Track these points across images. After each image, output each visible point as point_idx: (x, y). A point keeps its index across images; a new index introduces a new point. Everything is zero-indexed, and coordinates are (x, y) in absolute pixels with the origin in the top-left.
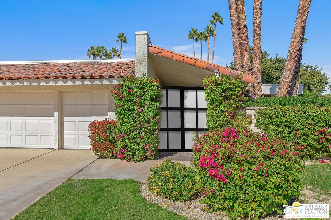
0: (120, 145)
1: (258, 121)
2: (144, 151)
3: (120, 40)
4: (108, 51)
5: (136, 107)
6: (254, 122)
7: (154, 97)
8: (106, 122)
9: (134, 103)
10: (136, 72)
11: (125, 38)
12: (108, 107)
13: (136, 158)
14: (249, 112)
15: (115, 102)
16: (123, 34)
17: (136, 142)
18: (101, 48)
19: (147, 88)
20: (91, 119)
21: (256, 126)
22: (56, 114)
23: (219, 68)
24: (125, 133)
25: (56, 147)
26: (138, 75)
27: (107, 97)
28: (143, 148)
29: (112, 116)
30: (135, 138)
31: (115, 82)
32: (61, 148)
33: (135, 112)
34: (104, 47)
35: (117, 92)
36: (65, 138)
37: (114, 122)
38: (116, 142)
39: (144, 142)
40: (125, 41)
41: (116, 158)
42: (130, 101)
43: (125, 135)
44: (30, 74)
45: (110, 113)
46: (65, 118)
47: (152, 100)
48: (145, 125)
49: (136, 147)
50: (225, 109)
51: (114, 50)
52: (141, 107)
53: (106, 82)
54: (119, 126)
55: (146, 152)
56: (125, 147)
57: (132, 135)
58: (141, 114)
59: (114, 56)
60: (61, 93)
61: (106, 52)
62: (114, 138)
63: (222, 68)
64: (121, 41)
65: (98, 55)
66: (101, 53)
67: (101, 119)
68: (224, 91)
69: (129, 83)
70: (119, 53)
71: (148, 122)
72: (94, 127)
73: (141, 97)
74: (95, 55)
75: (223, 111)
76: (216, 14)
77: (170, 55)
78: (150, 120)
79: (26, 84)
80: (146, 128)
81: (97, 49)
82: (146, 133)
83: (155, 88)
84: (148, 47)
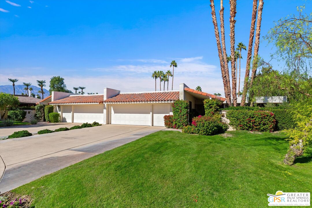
0: (174, 123)
1: (227, 116)
2: (182, 125)
3: (172, 65)
4: (165, 73)
5: (179, 111)
6: (225, 116)
7: (185, 107)
8: (169, 116)
9: (179, 109)
10: (180, 98)
11: (176, 64)
12: (169, 110)
13: (180, 128)
14: (223, 112)
15: (172, 109)
16: (175, 61)
17: (180, 122)
18: (160, 72)
19: (183, 104)
20: (164, 115)
21: (226, 118)
22: (151, 113)
23: (211, 95)
24: (176, 119)
25: (151, 125)
26: (180, 99)
27: (169, 107)
28: (182, 124)
29: (171, 114)
30: (179, 121)
31: (172, 102)
32: (153, 125)
33: (179, 112)
34: (162, 72)
35: (173, 105)
36: (154, 122)
37: (172, 116)
38: (173, 122)
39: (182, 122)
40: (176, 66)
41: (173, 128)
42: (177, 108)
43: (176, 120)
45: (170, 113)
46: (154, 115)
47: (185, 108)
48: (182, 116)
49: (179, 124)
50: (211, 111)
51: (169, 72)
52: (181, 110)
53: (169, 102)
54: (174, 117)
55: (183, 126)
56: (176, 124)
57: (178, 120)
58: (181, 113)
59: (169, 76)
60: (153, 105)
61: (164, 74)
62: (172, 121)
63: (213, 95)
64: (173, 66)
65: (159, 76)
66: (161, 76)
67: (168, 115)
68: (210, 105)
69: (177, 102)
70: (172, 74)
71: (183, 116)
72: (165, 117)
73: (181, 107)
74: (157, 76)
75: (210, 112)
76: (240, 44)
77: (192, 91)
78: (184, 115)
79: (144, 103)
80: (183, 118)
81: (158, 73)
82: (183, 119)
83: (186, 104)
84: (184, 88)
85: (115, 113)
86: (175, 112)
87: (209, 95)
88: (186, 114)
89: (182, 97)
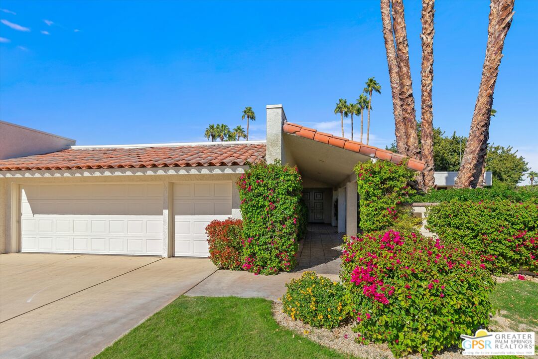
0: (246, 252)
1: (429, 222)
2: (277, 260)
3: (246, 116)
4: (231, 130)
5: (267, 203)
6: (424, 221)
7: (291, 189)
8: (229, 223)
9: (265, 198)
10: (267, 157)
11: (253, 113)
12: (231, 202)
13: (267, 269)
14: (417, 210)
15: (240, 196)
16: (251, 108)
17: (267, 249)
18: (222, 127)
19: (282, 178)
20: (209, 219)
21: (427, 228)
22: (166, 212)
23: (376, 150)
24: (253, 237)
25: (165, 255)
26: (270, 161)
27: (230, 190)
28: (277, 256)
29: (237, 214)
30: (265, 243)
31: (240, 171)
32: (172, 255)
33: (266, 210)
34: (226, 126)
35: (243, 183)
36: (177, 243)
37: (239, 222)
38: (241, 248)
39: (277, 248)
40: (253, 118)
41: (242, 269)
42: (260, 195)
43: (253, 239)
44: (134, 161)
45: (233, 210)
46: (177, 218)
47: (289, 193)
48: (278, 226)
49: (267, 255)
50: (385, 206)
52: (274, 202)
53: (228, 171)
54: (245, 228)
55: (280, 262)
56: (253, 255)
57: (263, 239)
58: (274, 212)
59: (239, 137)
60: (172, 185)
61: (229, 132)
62: (238, 243)
63: (380, 150)
64: (248, 117)
65: (219, 136)
66: (222, 134)
67: (222, 218)
68: (384, 181)
69: (259, 171)
70: (246, 133)
71: (282, 223)
72: (214, 229)
73: (274, 190)
74: (214, 135)
75: (382, 209)
76: (371, 81)
77: (311, 134)
78: (285, 219)
79: (129, 173)
80: (281, 230)
81: (218, 128)
82: (281, 237)
83: (292, 178)
84: (283, 124)
85: (34, 212)
86: (251, 207)
87: (368, 150)
88: (290, 217)
89: (274, 155)
